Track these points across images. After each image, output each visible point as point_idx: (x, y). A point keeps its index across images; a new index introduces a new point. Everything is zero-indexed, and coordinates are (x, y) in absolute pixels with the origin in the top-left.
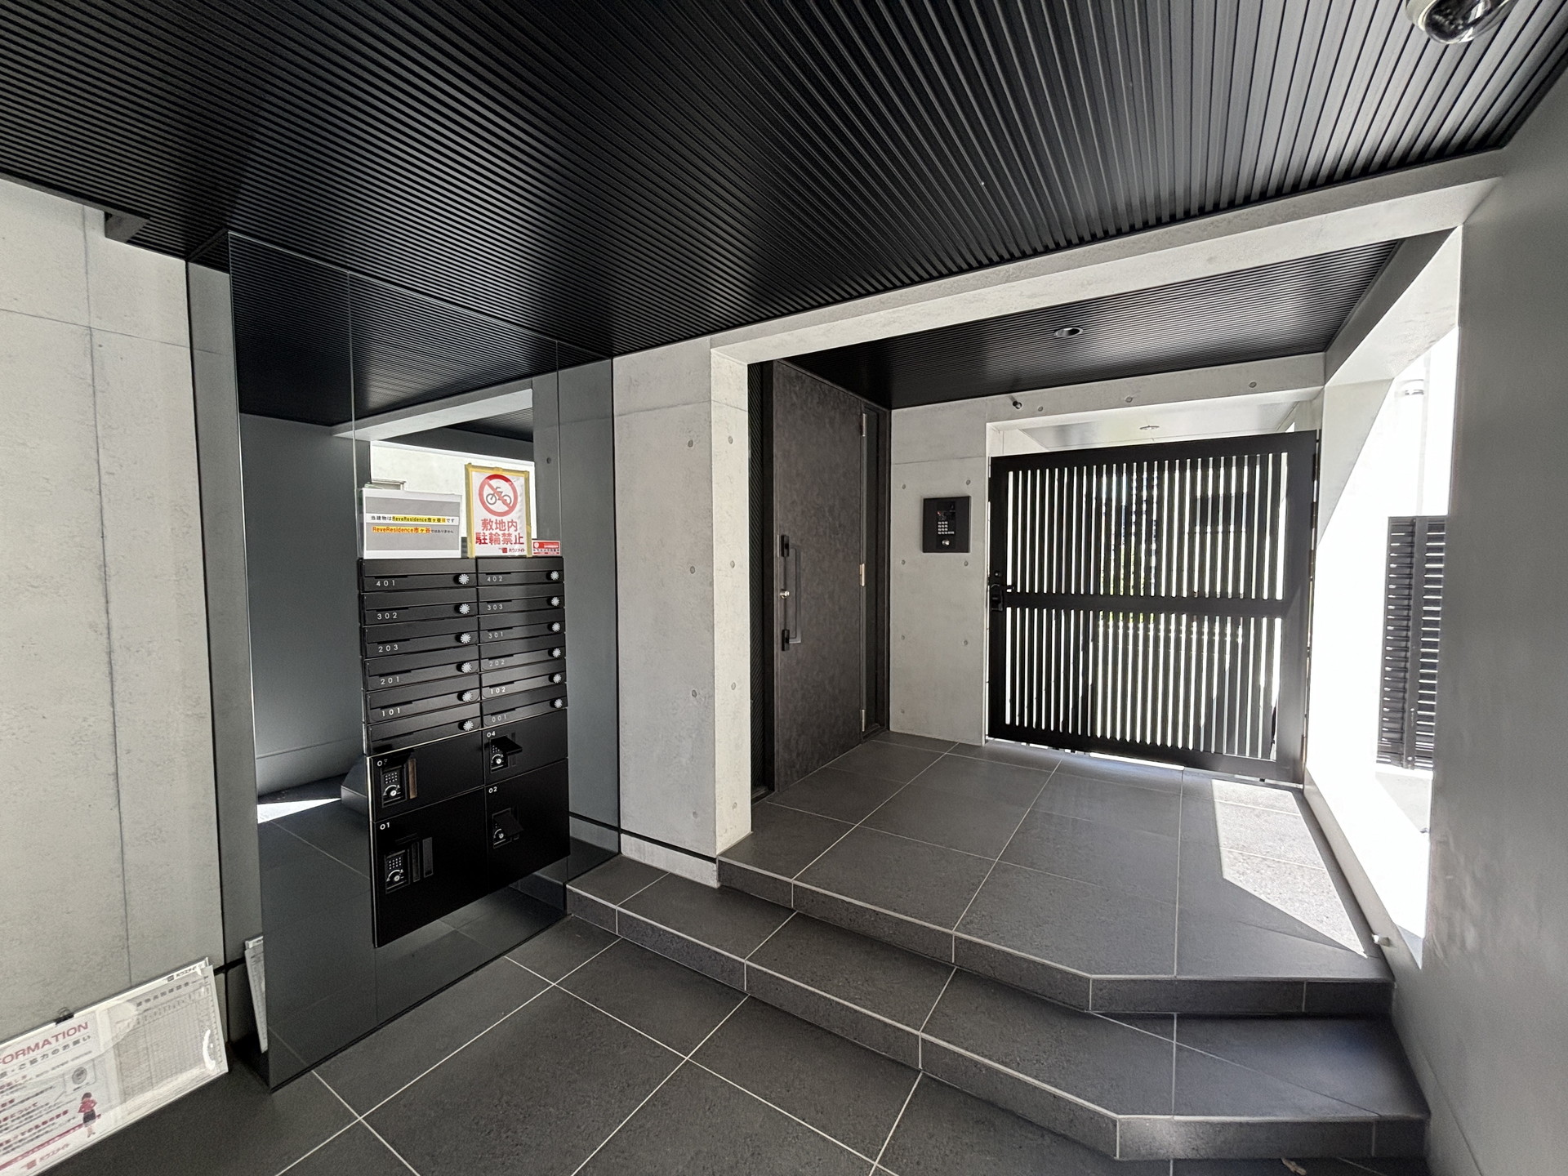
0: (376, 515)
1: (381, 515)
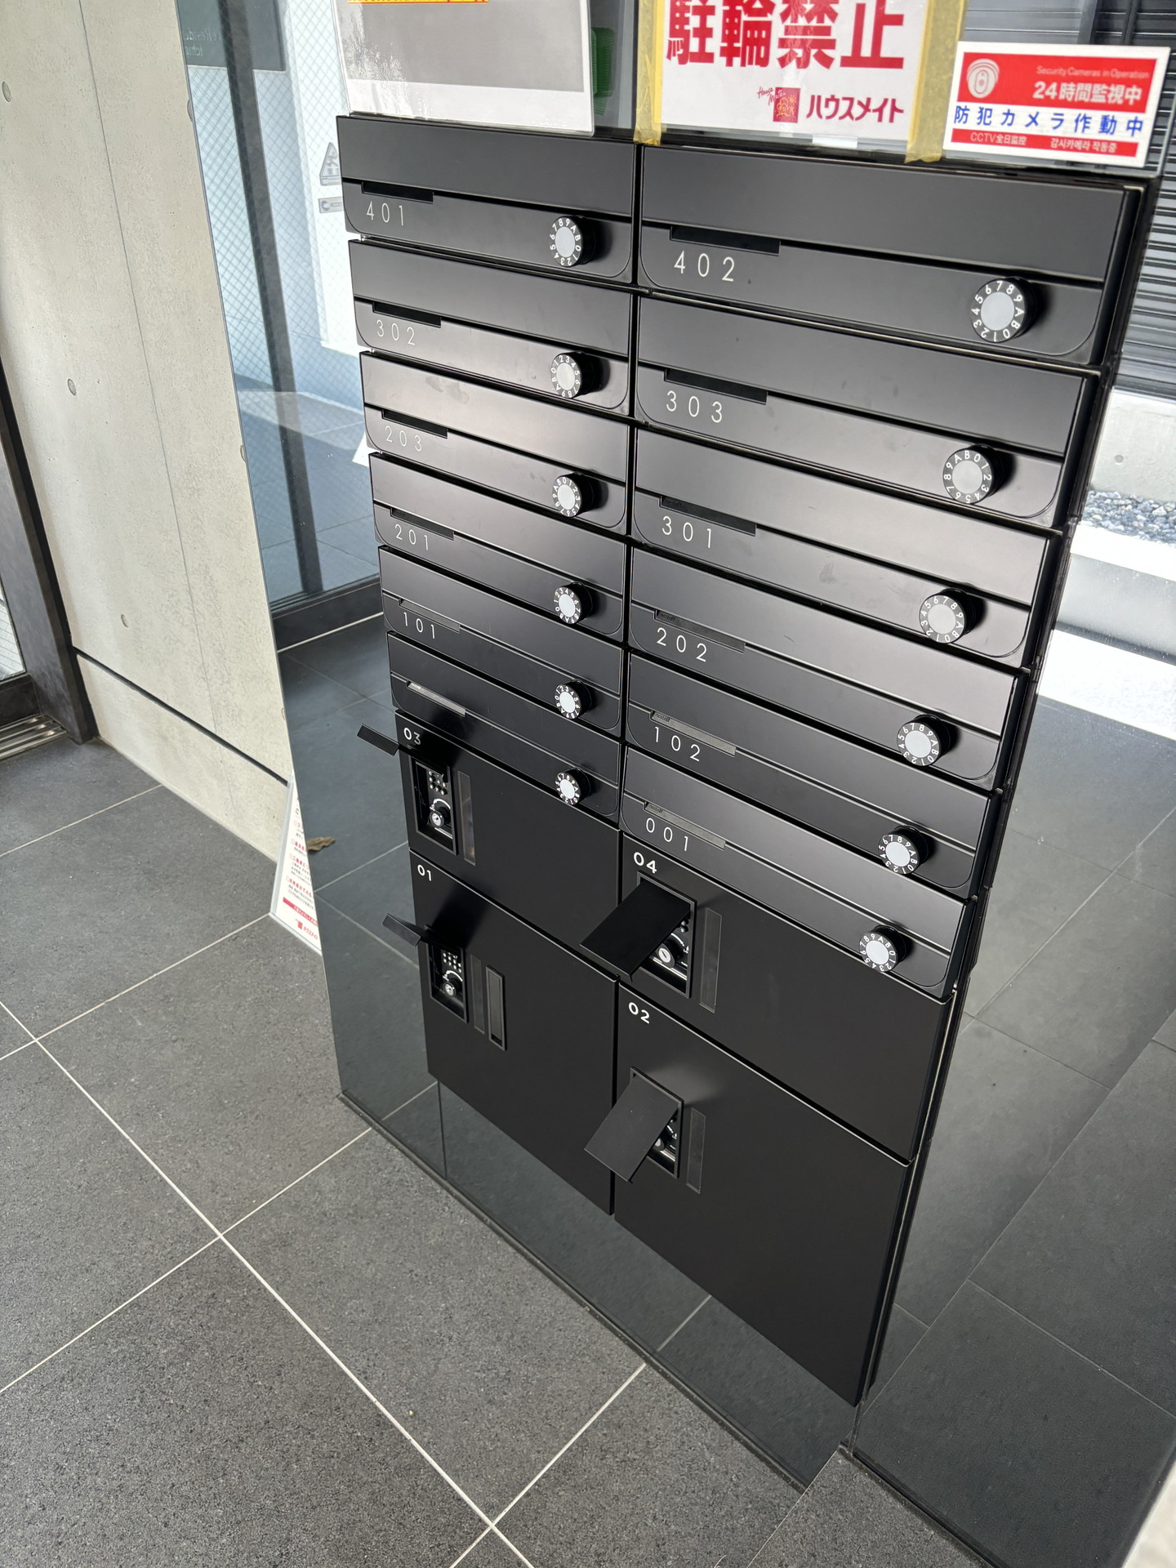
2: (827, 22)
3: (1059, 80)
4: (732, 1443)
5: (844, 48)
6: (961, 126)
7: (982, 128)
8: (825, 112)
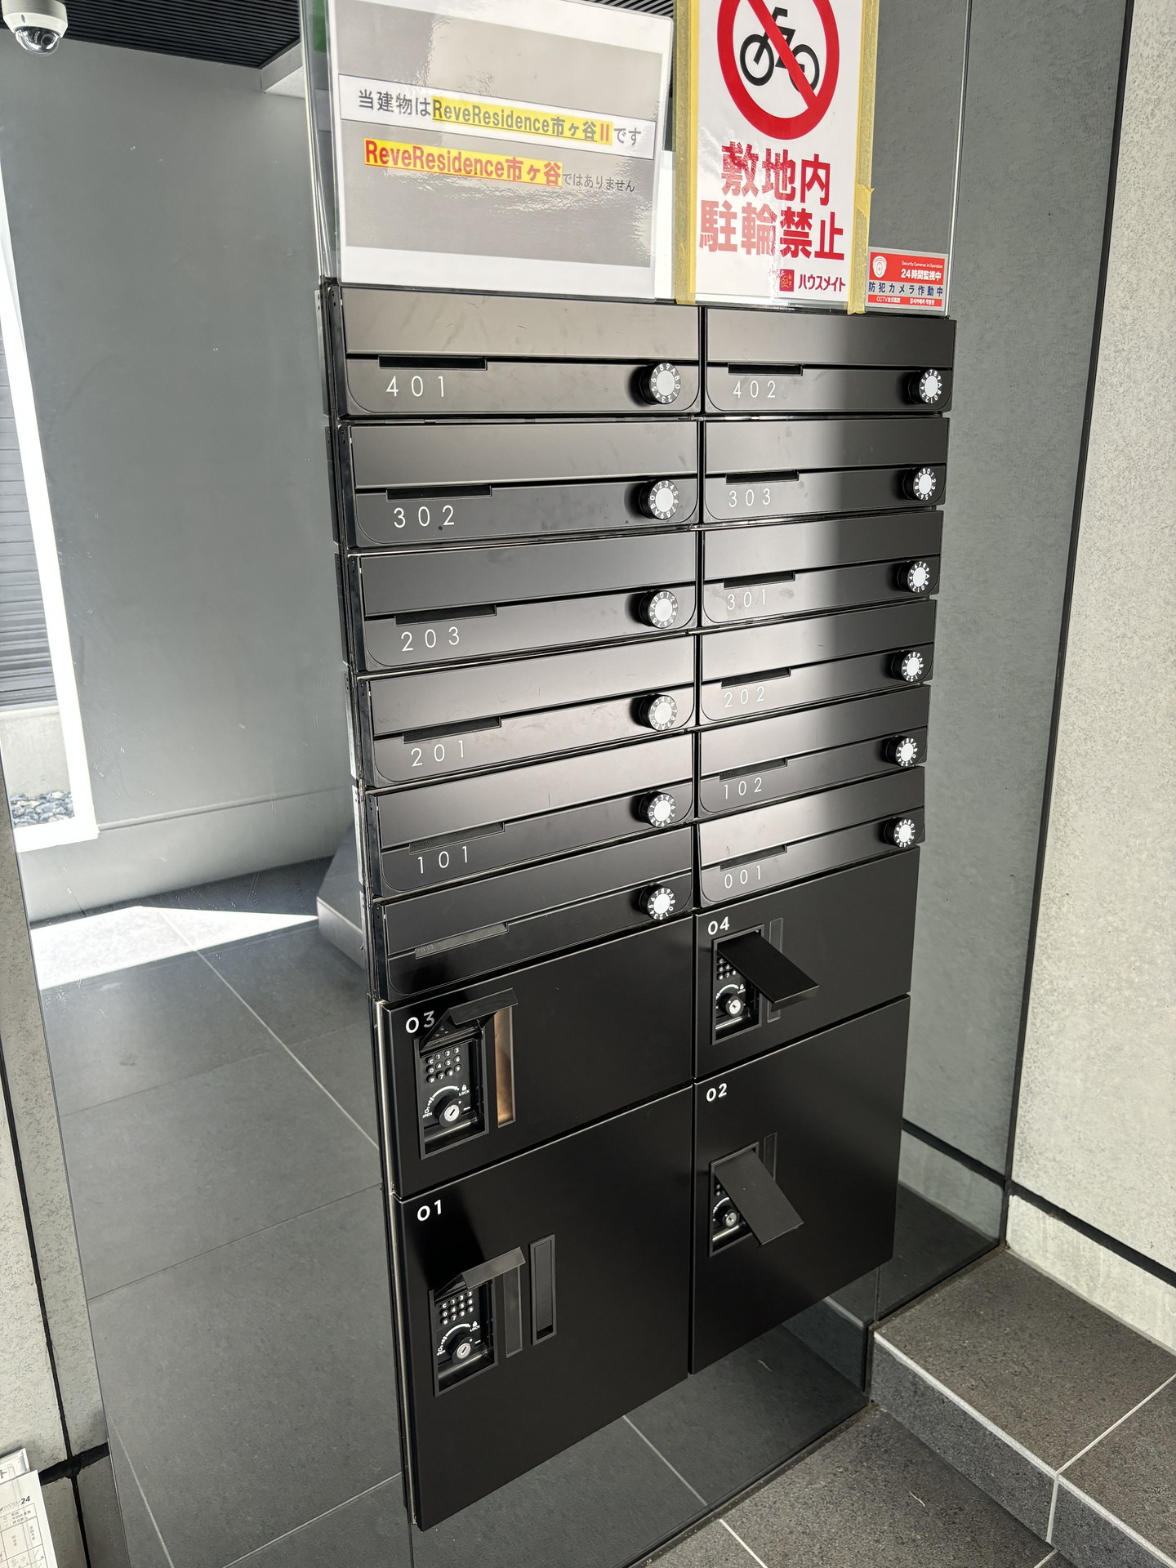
0: (375, 87)
1: (394, 89)
2: (807, 230)
3: (912, 268)
4: (807, 1464)
5: (815, 247)
6: (872, 293)
7: (881, 294)
8: (809, 285)
